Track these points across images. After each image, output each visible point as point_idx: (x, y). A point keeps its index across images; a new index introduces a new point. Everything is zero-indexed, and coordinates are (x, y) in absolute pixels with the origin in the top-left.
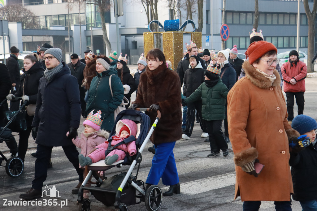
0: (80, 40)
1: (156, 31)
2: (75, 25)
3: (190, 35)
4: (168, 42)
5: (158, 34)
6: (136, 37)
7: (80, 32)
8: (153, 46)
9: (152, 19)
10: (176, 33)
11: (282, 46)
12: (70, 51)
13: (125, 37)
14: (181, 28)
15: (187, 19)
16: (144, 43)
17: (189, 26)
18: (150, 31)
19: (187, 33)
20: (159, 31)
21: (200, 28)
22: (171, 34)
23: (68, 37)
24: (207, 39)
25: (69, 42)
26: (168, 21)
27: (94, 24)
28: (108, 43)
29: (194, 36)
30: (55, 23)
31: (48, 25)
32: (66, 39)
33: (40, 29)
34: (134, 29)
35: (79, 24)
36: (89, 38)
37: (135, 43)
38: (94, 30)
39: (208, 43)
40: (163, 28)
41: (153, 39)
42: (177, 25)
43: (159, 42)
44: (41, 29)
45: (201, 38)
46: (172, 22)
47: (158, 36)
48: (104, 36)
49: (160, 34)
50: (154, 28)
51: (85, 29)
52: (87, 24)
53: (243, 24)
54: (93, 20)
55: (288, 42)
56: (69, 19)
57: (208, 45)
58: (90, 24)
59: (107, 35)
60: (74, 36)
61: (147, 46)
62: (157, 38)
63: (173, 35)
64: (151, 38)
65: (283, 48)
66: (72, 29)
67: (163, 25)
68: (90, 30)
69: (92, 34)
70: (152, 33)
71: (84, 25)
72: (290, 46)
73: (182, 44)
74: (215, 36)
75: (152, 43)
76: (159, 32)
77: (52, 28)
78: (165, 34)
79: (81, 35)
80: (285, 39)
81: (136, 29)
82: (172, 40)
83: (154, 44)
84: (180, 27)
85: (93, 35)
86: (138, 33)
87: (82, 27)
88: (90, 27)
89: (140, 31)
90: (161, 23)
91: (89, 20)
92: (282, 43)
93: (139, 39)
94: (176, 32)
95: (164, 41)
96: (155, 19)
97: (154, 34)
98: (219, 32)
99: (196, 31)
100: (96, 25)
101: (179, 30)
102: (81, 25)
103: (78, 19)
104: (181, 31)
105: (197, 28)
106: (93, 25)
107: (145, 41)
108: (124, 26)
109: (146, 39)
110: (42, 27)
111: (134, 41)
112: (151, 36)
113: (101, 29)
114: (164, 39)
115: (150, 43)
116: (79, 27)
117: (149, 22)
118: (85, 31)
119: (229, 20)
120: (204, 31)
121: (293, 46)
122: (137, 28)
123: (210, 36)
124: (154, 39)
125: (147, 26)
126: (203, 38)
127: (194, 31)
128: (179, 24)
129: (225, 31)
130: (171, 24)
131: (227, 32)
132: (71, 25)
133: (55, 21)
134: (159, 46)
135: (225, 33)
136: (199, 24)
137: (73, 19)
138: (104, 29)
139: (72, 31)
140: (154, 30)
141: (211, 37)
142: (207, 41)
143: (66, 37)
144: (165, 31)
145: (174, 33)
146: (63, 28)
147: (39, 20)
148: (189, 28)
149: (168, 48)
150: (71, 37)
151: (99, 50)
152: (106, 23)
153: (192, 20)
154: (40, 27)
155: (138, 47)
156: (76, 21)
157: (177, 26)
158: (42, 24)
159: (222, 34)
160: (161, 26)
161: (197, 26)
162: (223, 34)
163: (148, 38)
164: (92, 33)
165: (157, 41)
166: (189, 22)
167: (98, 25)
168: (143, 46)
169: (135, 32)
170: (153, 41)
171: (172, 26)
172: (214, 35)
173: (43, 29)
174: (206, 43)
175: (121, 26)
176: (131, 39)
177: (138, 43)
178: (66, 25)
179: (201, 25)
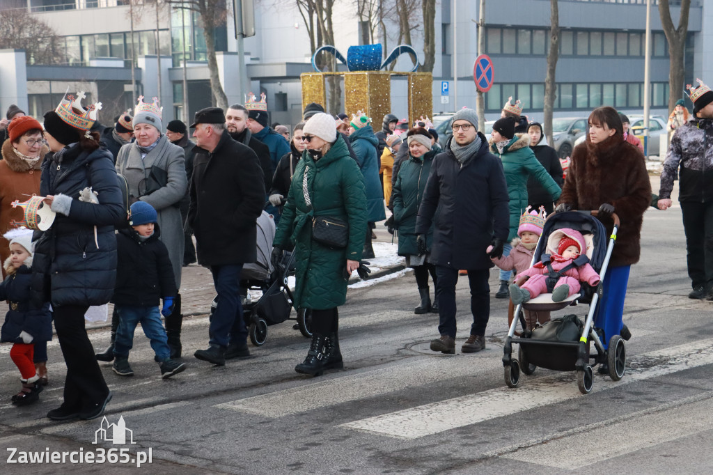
0: (159, 90)
1: (331, 70)
2: (146, 57)
3: (406, 79)
4: (356, 94)
5: (334, 77)
6: (284, 84)
7: (158, 73)
9: (320, 44)
10: (374, 74)
13: (261, 83)
14: (386, 64)
15: (399, 43)
16: (304, 98)
17: (404, 58)
18: (316, 71)
19: (399, 76)
20: (337, 70)
21: (427, 63)
22: (364, 78)
23: (130, 83)
24: (444, 88)
25: (134, 95)
26: (356, 47)
27: (190, 54)
28: (221, 97)
29: (414, 82)
30: (101, 53)
31: (87, 56)
32: (127, 88)
33: (68, 66)
34: (280, 66)
35: (157, 53)
36: (178, 86)
37: (282, 97)
38: (189, 68)
39: (447, 98)
40: (345, 63)
41: (322, 88)
42: (377, 56)
43: (336, 96)
44: (71, 65)
45: (430, 85)
46: (365, 51)
47: (334, 80)
48: (212, 81)
49: (339, 78)
50: (325, 64)
51: (171, 66)
52: (173, 55)
53: (524, 56)
54: (188, 45)
55: (625, 94)
56: (133, 44)
57: (448, 102)
58: (181, 54)
59: (219, 80)
60: (144, 81)
62: (332, 86)
63: (367, 80)
64: (319, 86)
66: (139, 66)
67: (345, 56)
68: (182, 68)
69: (186, 78)
70: (321, 74)
71: (167, 57)
73: (389, 100)
74: (461, 82)
75: (320, 98)
76: (337, 73)
77: (94, 63)
78: (350, 77)
79: (160, 77)
80: (619, 87)
81: (285, 67)
82: (367, 89)
83: (325, 99)
84: (383, 61)
85: (188, 79)
86: (290, 75)
87: (162, 60)
88: (181, 60)
89: (294, 71)
90: (340, 52)
91: (178, 44)
92: (612, 97)
93: (291, 88)
94: (375, 72)
95: (348, 93)
96: (327, 44)
97: (325, 76)
98: (472, 73)
99: (419, 71)
100: (194, 56)
101: (382, 67)
102: (160, 57)
103: (154, 43)
104: (386, 69)
105: (422, 64)
106: (188, 57)
107: (304, 93)
108: (257, 59)
109: (307, 88)
110: (71, 61)
111: (281, 92)
112: (318, 81)
113: (206, 65)
114: (347, 89)
115: (316, 98)
116: (156, 60)
117: (313, 50)
118: (169, 69)
119: (494, 47)
120: (437, 69)
121: (637, 104)
122: (287, 64)
123: (450, 82)
124: (324, 89)
125: (310, 58)
126: (436, 86)
127: (414, 71)
128: (381, 53)
129: (484, 71)
130: (363, 55)
131: (489, 74)
132: (138, 55)
133: (103, 48)
134: (336, 103)
135: (484, 75)
136: (426, 55)
137: (143, 43)
138: (213, 65)
139: (140, 69)
140: (326, 67)
141: (454, 85)
142: (445, 92)
143: (126, 84)
144: (351, 71)
145: (370, 75)
146: (120, 64)
147: (66, 45)
148: (404, 64)
150: (138, 83)
152: (217, 53)
153: (410, 45)
154: (68, 60)
155: (289, 107)
156: (149, 48)
157: (376, 59)
158: (73, 53)
159: (478, 78)
160: (342, 59)
161: (421, 59)
162: (481, 78)
163: (311, 86)
164: (185, 74)
165: (333, 93)
166: (405, 49)
167: (200, 57)
168: (300, 104)
169: (282, 72)
170: (322, 93)
171: (365, 59)
172: (459, 79)
173: (76, 66)
174: (443, 98)
175: (252, 59)
176: (275, 88)
177: (289, 97)
178: (126, 57)
179: (430, 56)
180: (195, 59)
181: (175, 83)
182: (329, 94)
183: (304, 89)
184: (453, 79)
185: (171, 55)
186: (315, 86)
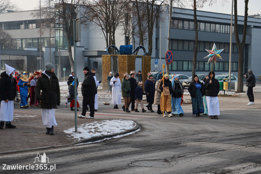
0: (50, 59)
1: (113, 54)
2: (46, 47)
3: (141, 58)
4: (122, 63)
5: (115, 57)
6: (97, 59)
7: (50, 53)
8: (110, 67)
9: (110, 44)
10: (129, 56)
11: (218, 70)
12: (40, 68)
13: (88, 58)
14: (134, 52)
15: (140, 45)
16: (103, 64)
17: (141, 50)
18: (108, 54)
19: (139, 57)
20: (116, 54)
21: (149, 52)
22: (126, 57)
23: (39, 56)
24: (156, 62)
25: (40, 61)
26: (123, 46)
27: (62, 47)
28: (73, 63)
29: (144, 59)
30: (29, 45)
31: (24, 46)
32: (38, 58)
33: (16, 50)
34: (95, 52)
35: (50, 46)
36: (57, 58)
37: (96, 63)
38: (61, 52)
39: (157, 65)
40: (119, 52)
41: (110, 61)
42: (130, 49)
43: (115, 64)
44: (18, 49)
45: (150, 60)
46: (126, 47)
47: (115, 58)
48: (69, 57)
49: (116, 57)
50: (112, 52)
51: (55, 51)
52: (56, 47)
53: (186, 51)
54: (61, 43)
55: (223, 66)
56: (41, 42)
57: (157, 67)
58: (59, 46)
59: (72, 56)
60: (45, 56)
61: (105, 66)
62: (114, 60)
63: (127, 58)
64: (109, 60)
65: (219, 71)
66: (43, 50)
67: (119, 49)
68: (59, 52)
69: (60, 55)
70: (110, 55)
71: (54, 47)
72: (225, 70)
73: (135, 66)
74: (162, 60)
75: (109, 64)
76: (116, 55)
77: (26, 49)
78: (120, 57)
79: (50, 55)
80: (221, 63)
81: (97, 52)
82: (126, 62)
83: (111, 65)
85: (61, 55)
86: (99, 55)
87: (51, 48)
88: (59, 49)
90: (117, 47)
91: (58, 43)
92: (218, 67)
93: (99, 60)
94: (130, 55)
95: (120, 63)
96: (112, 44)
97: (111, 56)
98: (165, 57)
99: (146, 55)
100: (64, 47)
101: (133, 54)
102: (51, 47)
103: (49, 42)
104: (134, 54)
105: (147, 53)
106: (61, 47)
107: (103, 62)
108: (87, 49)
109: (104, 60)
110: (18, 48)
111: (95, 61)
112: (109, 58)
113: (67, 51)
114: (119, 61)
115: (107, 64)
116: (49, 48)
117: (107, 46)
118: (54, 52)
119: (175, 47)
120: (153, 54)
121: (227, 70)
122: (98, 51)
123: (158, 59)
124: (111, 61)
125: (106, 49)
126: (152, 61)
127: (144, 55)
128: (132, 48)
129: (169, 56)
130: (126, 49)
131: (171, 57)
132: (43, 47)
133: (30, 43)
134: (115, 66)
135: (169, 58)
136: (149, 49)
137: (45, 42)
138: (70, 51)
139: (43, 51)
140: (112, 53)
141: (160, 60)
142: (156, 63)
143: (38, 57)
144: (121, 55)
145: (128, 56)
146: (36, 49)
147: (16, 42)
148: (141, 52)
149: (123, 68)
150: (42, 56)
151: (65, 68)
152: (72, 46)
153: (143, 45)
154: (17, 48)
155: (98, 67)
156: (47, 44)
157: (130, 51)
158: (19, 45)
159: (167, 59)
160: (118, 50)
161: (147, 51)
163: (106, 60)
164: (60, 54)
165: (114, 62)
166: (141, 47)
167: (66, 48)
168: (102, 66)
169: (96, 54)
170: (110, 62)
172: (162, 58)
173: (19, 50)
174: (155, 65)
175: (85, 49)
176: (93, 60)
177: (98, 63)
178: (38, 47)
179: (150, 50)
180: (64, 48)
181: (56, 57)
182: (112, 62)
183: (103, 61)
184: (159, 58)
185: (55, 47)
186: (107, 60)
